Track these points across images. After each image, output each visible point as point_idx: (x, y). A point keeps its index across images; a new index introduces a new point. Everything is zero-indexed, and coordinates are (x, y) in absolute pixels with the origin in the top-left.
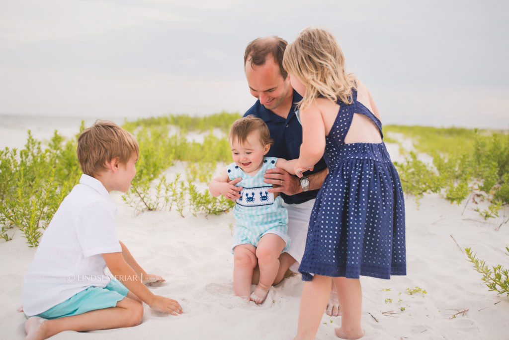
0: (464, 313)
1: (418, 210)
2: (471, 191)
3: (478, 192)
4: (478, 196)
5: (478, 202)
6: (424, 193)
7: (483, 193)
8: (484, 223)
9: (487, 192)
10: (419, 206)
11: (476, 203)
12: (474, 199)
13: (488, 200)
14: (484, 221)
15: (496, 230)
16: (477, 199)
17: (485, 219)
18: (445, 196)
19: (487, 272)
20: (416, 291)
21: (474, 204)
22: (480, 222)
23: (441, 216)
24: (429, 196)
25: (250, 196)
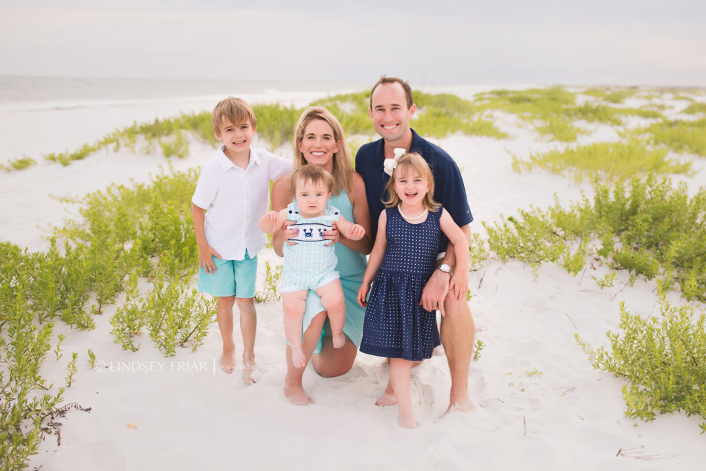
0: (572, 390)
1: (536, 281)
2: (590, 255)
3: (596, 256)
4: (597, 260)
5: (596, 268)
6: (541, 261)
7: (602, 257)
8: (600, 293)
9: (605, 256)
10: (536, 278)
11: (595, 269)
12: (592, 264)
13: (607, 264)
14: (600, 291)
15: (610, 300)
16: (596, 264)
17: (602, 288)
18: (563, 263)
19: (592, 353)
20: (533, 373)
21: (592, 269)
22: (596, 292)
23: (558, 288)
24: (547, 265)
25: (308, 231)
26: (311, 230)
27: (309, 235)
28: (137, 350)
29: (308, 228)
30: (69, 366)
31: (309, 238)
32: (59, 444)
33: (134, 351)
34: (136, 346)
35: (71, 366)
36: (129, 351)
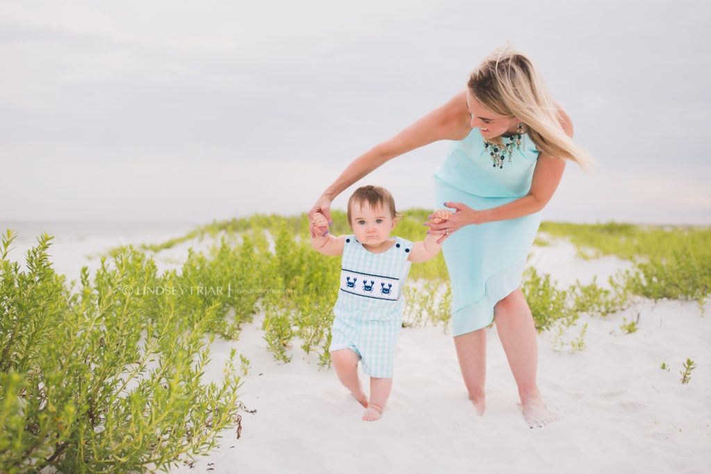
25: (369, 284)
26: (373, 283)
27: (368, 288)
28: (289, 361)
29: (369, 280)
30: (226, 364)
31: (368, 293)
32: (239, 437)
33: (286, 362)
34: (288, 356)
35: (229, 364)
36: (281, 361)
